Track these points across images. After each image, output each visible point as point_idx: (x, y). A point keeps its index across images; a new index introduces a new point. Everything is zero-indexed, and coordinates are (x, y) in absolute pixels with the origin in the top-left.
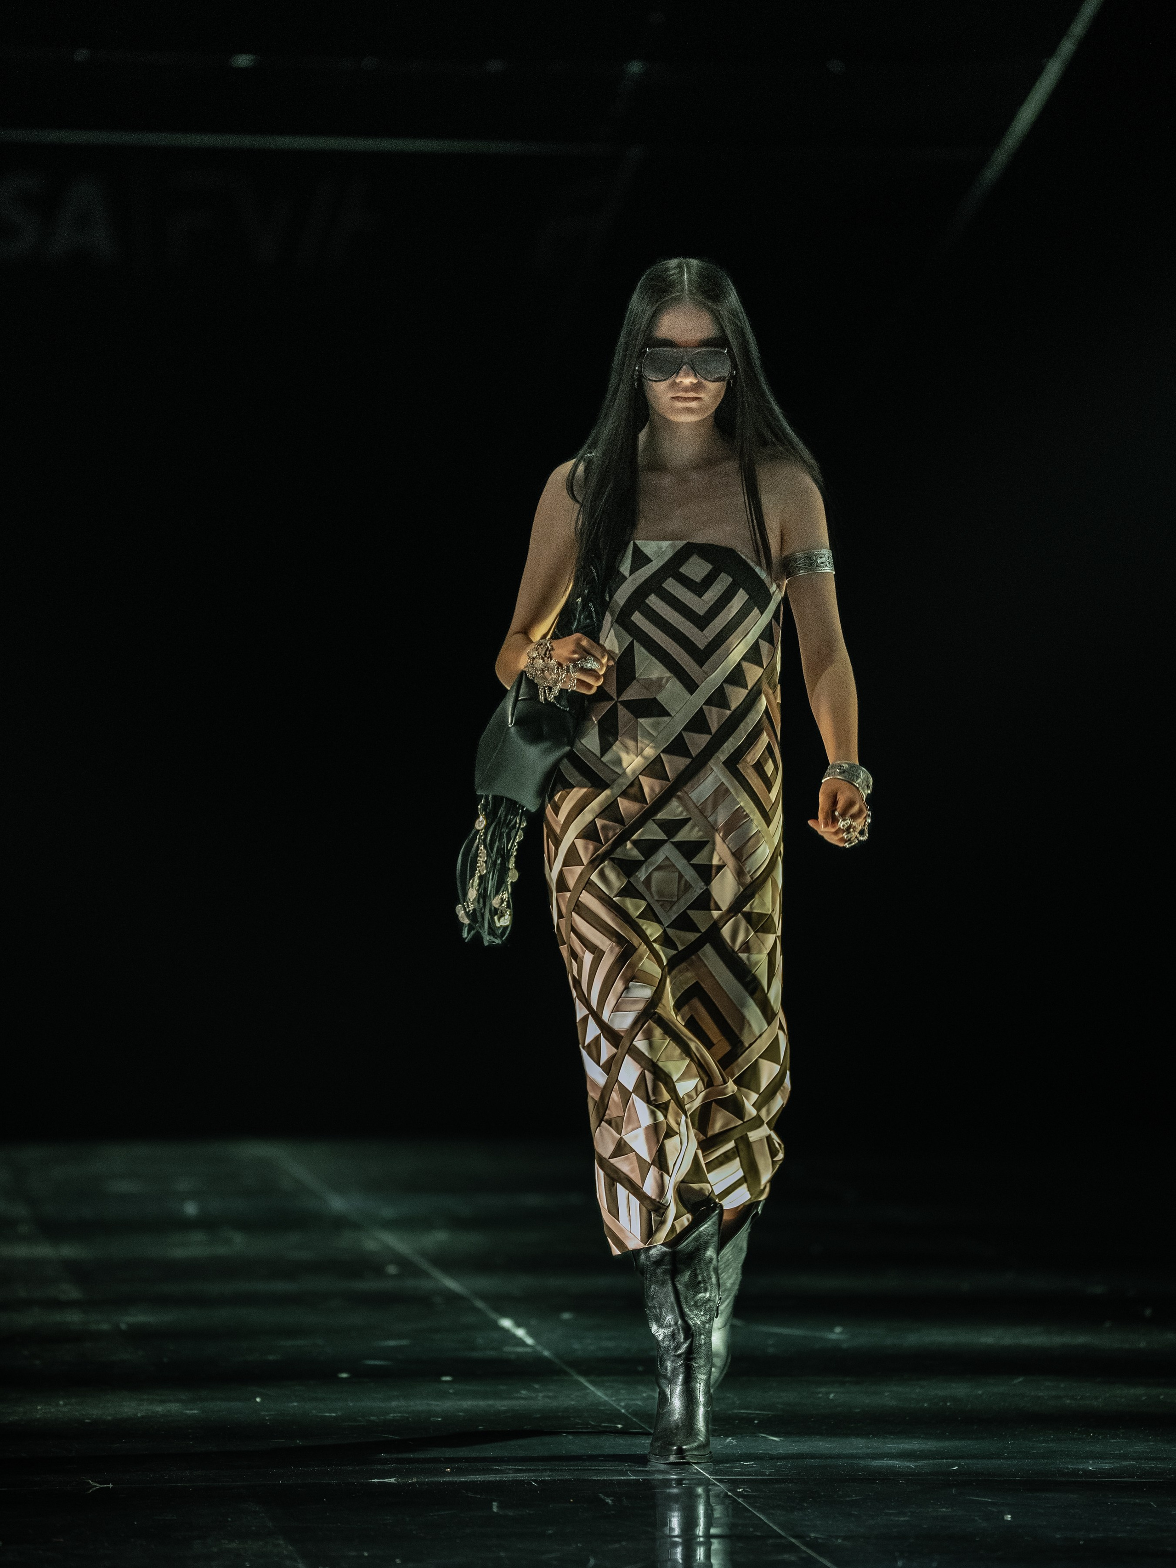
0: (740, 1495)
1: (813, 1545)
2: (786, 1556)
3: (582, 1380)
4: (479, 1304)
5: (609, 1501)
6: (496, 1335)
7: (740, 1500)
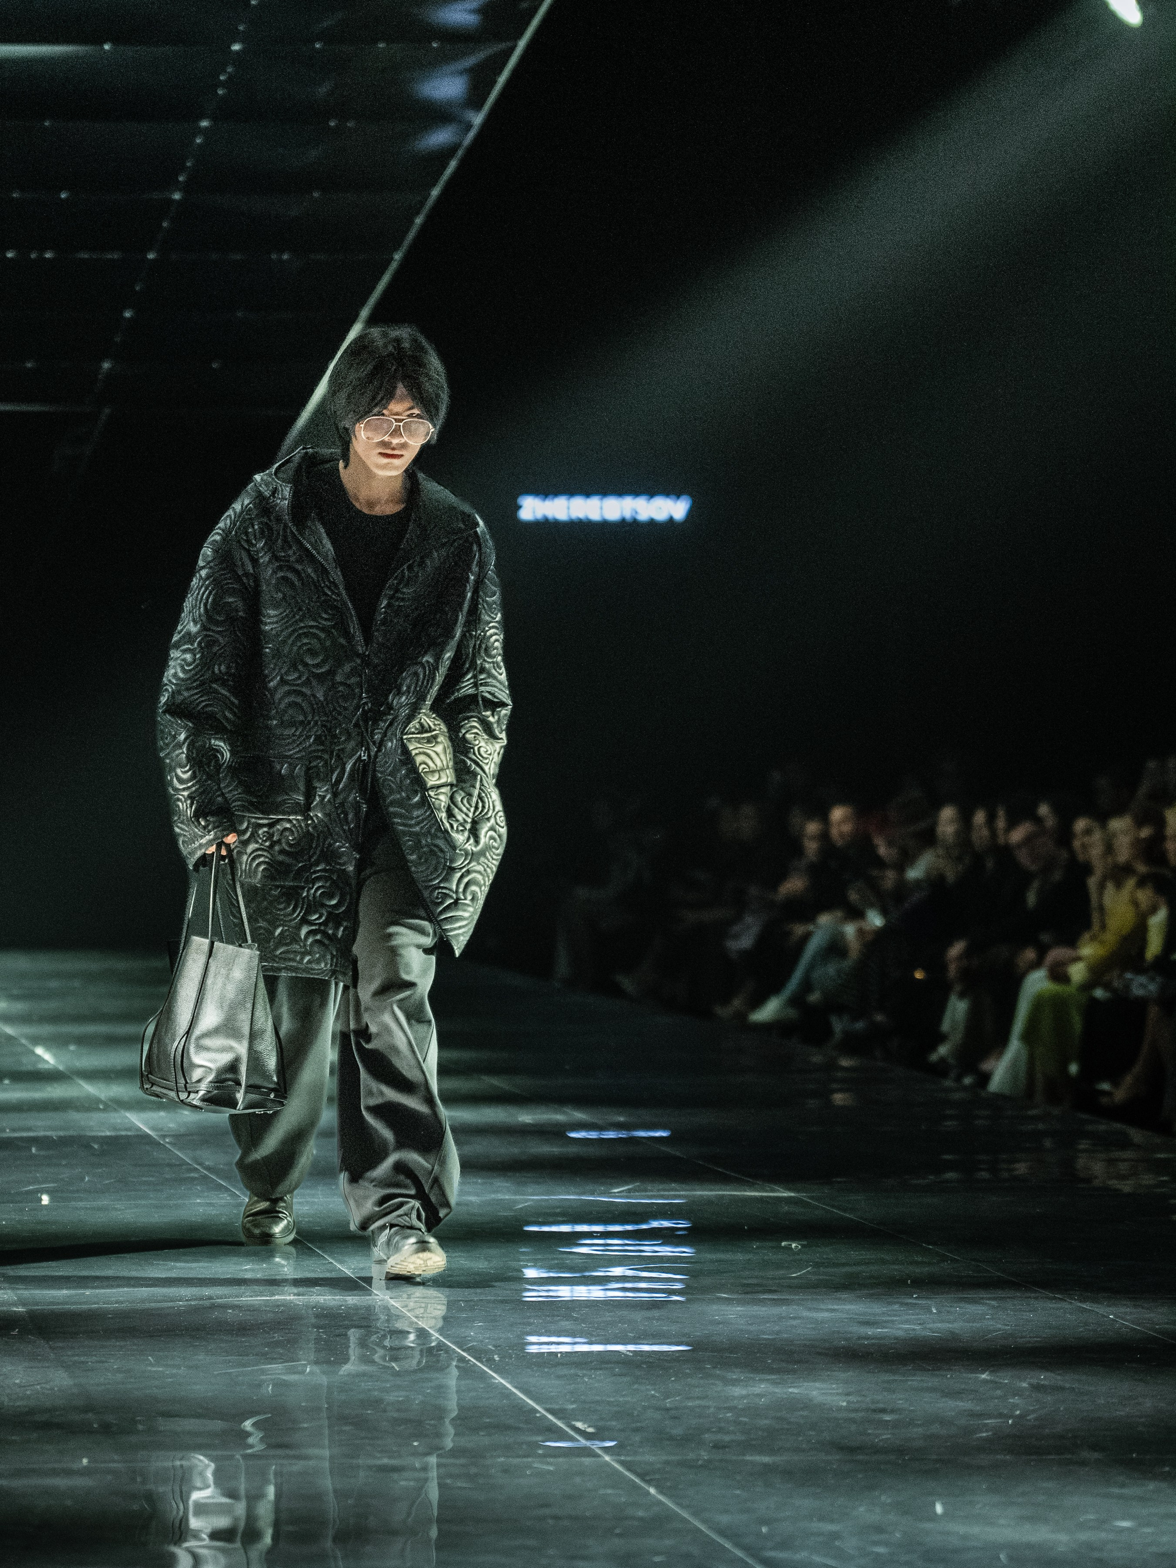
0: (167, 1142)
1: (208, 1168)
2: (192, 1175)
3: (82, 1082)
4: (24, 1041)
5: (96, 1146)
6: (34, 1059)
7: (167, 1145)
